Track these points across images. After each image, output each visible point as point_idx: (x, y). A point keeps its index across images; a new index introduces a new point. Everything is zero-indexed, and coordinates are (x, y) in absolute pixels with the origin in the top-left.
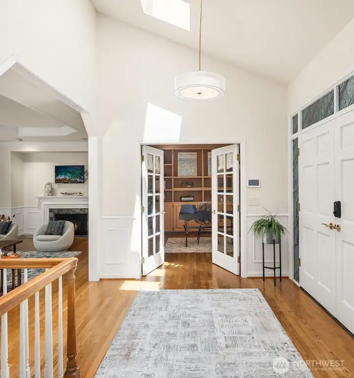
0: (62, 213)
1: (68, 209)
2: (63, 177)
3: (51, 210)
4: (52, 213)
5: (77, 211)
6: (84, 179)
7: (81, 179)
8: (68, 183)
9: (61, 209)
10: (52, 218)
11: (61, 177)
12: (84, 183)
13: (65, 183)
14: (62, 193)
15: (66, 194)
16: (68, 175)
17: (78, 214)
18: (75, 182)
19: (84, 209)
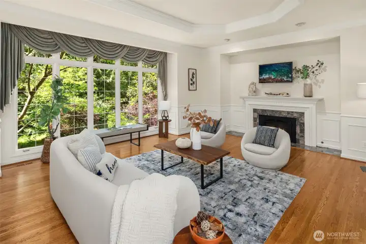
0: (266, 114)
1: (273, 111)
2: (267, 76)
3: (255, 111)
4: (256, 114)
5: (284, 115)
6: (292, 77)
7: (288, 77)
8: (273, 82)
9: (265, 110)
10: (256, 118)
11: (265, 76)
12: (292, 82)
13: (270, 82)
14: (266, 94)
15: (271, 94)
16: (273, 73)
17: (286, 118)
18: (282, 81)
19: (292, 112)
